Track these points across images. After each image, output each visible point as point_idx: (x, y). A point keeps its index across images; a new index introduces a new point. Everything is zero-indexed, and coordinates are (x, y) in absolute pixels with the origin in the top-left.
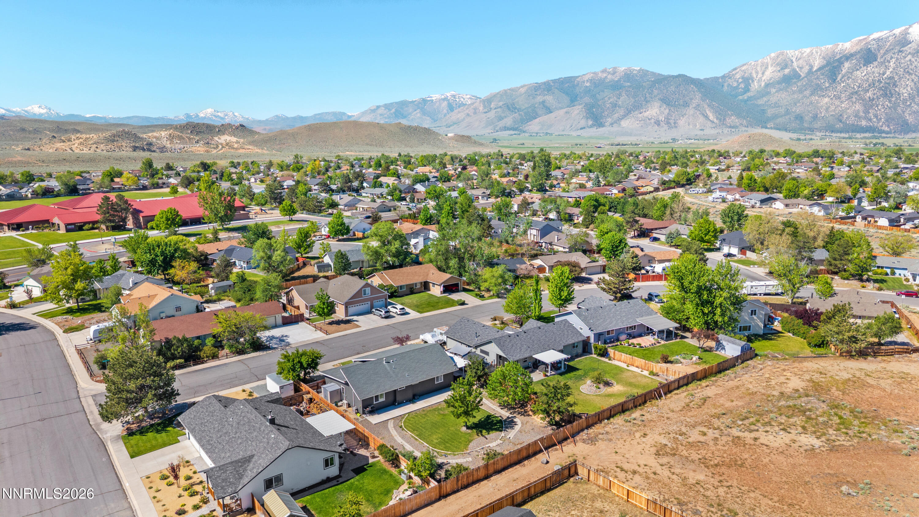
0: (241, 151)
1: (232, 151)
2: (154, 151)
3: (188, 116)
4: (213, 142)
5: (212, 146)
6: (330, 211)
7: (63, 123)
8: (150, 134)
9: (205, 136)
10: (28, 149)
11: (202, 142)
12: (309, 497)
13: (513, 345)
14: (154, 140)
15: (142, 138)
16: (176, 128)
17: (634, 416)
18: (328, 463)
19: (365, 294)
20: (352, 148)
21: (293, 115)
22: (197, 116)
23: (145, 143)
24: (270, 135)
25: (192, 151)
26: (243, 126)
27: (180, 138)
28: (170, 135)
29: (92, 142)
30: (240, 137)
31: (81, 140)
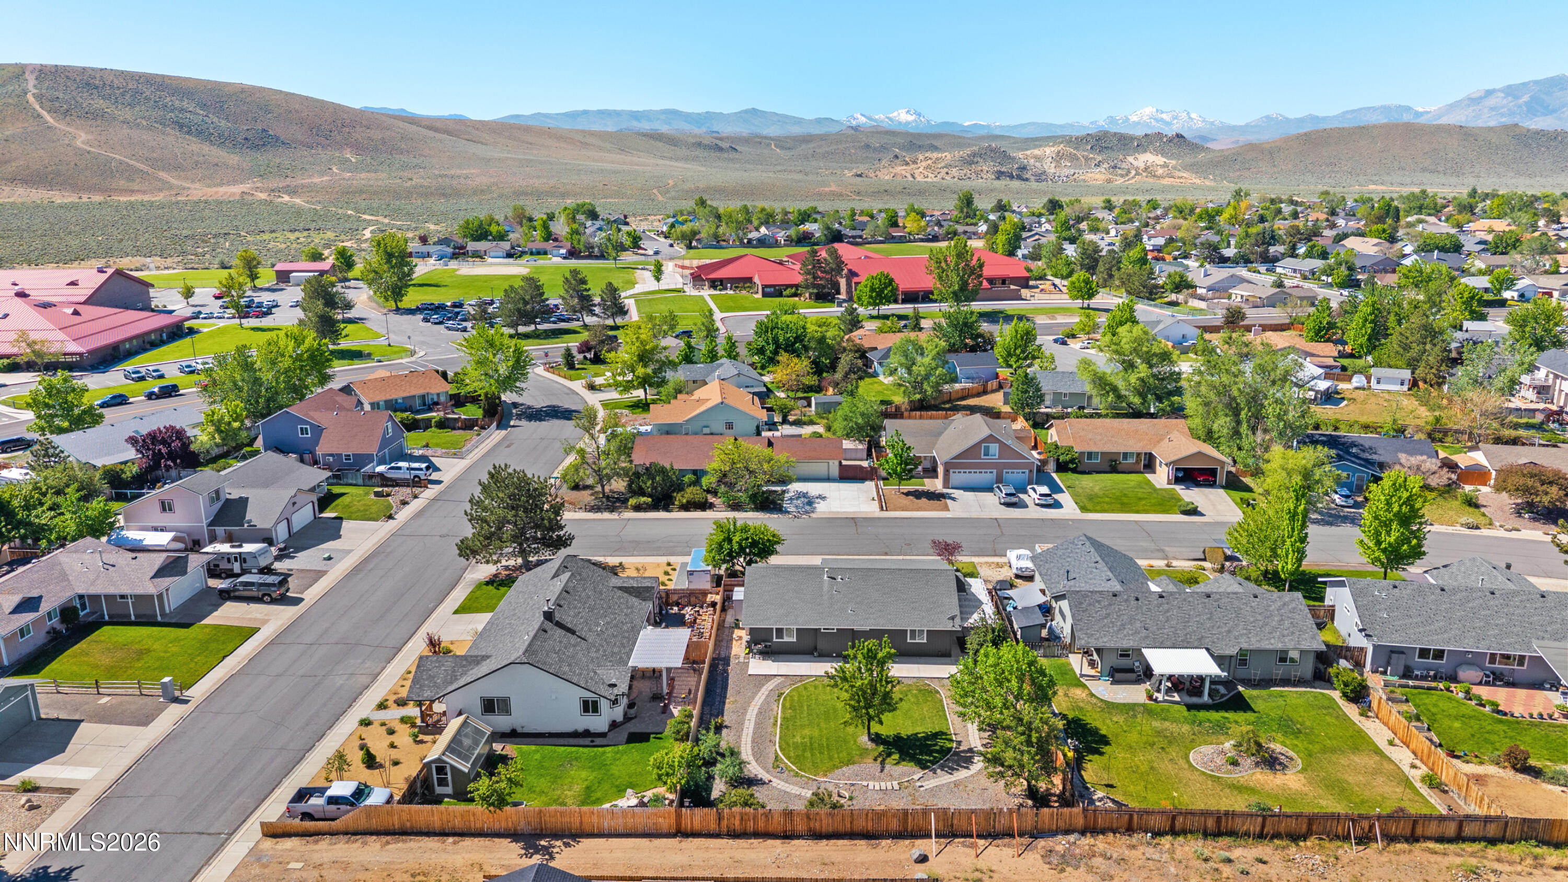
0: (1167, 181)
1: (1151, 180)
2: (1027, 180)
3: (1112, 120)
4: (1124, 165)
5: (1120, 172)
6: (1173, 297)
7: (920, 135)
8: (1028, 152)
9: (1114, 155)
10: (860, 176)
11: (1106, 165)
12: (533, 747)
13: (1108, 615)
14: (1032, 161)
15: (1014, 158)
16: (1070, 141)
17: (1236, 853)
18: (590, 707)
19: (986, 454)
20: (1386, 178)
21: (1299, 115)
22: (1127, 119)
23: (1016, 166)
24: (1226, 153)
25: (1084, 181)
26: (1182, 137)
27: (1073, 158)
28: (1059, 152)
29: (943, 164)
30: (1171, 157)
31: (929, 162)
